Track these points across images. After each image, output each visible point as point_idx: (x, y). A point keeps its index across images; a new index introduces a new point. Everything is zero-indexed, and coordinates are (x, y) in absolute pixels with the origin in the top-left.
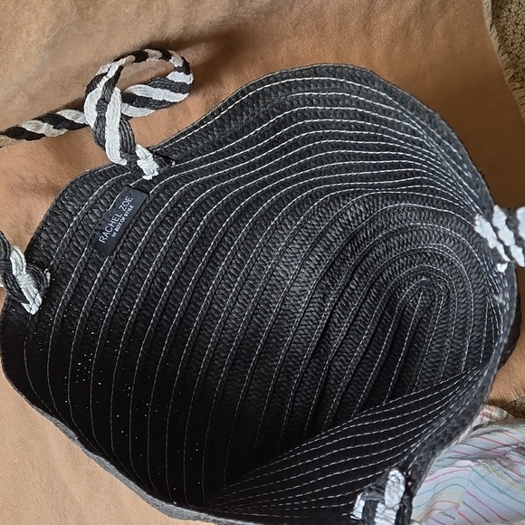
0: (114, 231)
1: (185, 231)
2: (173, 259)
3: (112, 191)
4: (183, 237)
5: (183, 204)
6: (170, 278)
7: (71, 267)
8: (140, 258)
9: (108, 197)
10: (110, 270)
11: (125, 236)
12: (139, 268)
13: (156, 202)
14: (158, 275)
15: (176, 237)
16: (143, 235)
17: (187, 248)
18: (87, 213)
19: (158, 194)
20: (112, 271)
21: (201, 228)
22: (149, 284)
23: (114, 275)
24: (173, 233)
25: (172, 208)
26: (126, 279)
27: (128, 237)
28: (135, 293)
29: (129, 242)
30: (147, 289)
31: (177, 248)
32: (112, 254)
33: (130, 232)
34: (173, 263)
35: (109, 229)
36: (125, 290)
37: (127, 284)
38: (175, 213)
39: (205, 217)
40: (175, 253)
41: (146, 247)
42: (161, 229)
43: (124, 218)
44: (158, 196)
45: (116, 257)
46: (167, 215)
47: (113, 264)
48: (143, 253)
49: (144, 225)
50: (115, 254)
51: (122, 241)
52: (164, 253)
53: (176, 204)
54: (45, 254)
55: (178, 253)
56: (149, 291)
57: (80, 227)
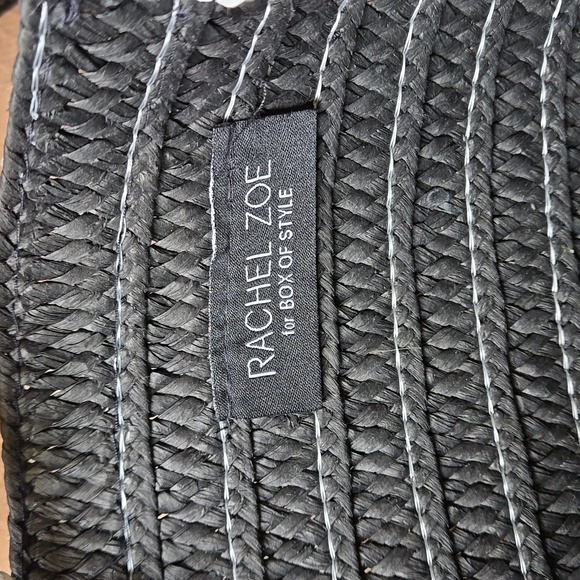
0: (279, 314)
1: (506, 157)
2: (529, 273)
3: (179, 183)
4: (514, 182)
5: (451, 67)
6: (562, 339)
7: (211, 530)
8: (423, 343)
9: (178, 217)
10: (349, 450)
11: (328, 305)
12: (443, 377)
13: (359, 121)
14: (516, 357)
15: (493, 195)
16: (384, 262)
17: (548, 208)
18: (148, 320)
19: (348, 82)
20: (360, 445)
21: (553, 114)
22: (508, 406)
23: (376, 456)
24: (477, 189)
25: (424, 105)
26: (424, 441)
27: (338, 302)
28: (484, 467)
29: (354, 314)
30: (513, 428)
31: (519, 228)
32: (324, 394)
33: (335, 280)
34: (537, 287)
35: (259, 318)
36: (443, 480)
37: (438, 455)
38: (442, 118)
39: (544, 68)
40: (522, 248)
41: (418, 294)
42: (427, 201)
43: (286, 252)
44: (351, 92)
45: (344, 395)
46: (423, 141)
47: (348, 423)
48: (422, 322)
49: (368, 224)
50: (331, 384)
51: (329, 327)
52: (489, 273)
53: (429, 79)
54: (90, 547)
55: (532, 242)
56: (523, 428)
57: (155, 377)
